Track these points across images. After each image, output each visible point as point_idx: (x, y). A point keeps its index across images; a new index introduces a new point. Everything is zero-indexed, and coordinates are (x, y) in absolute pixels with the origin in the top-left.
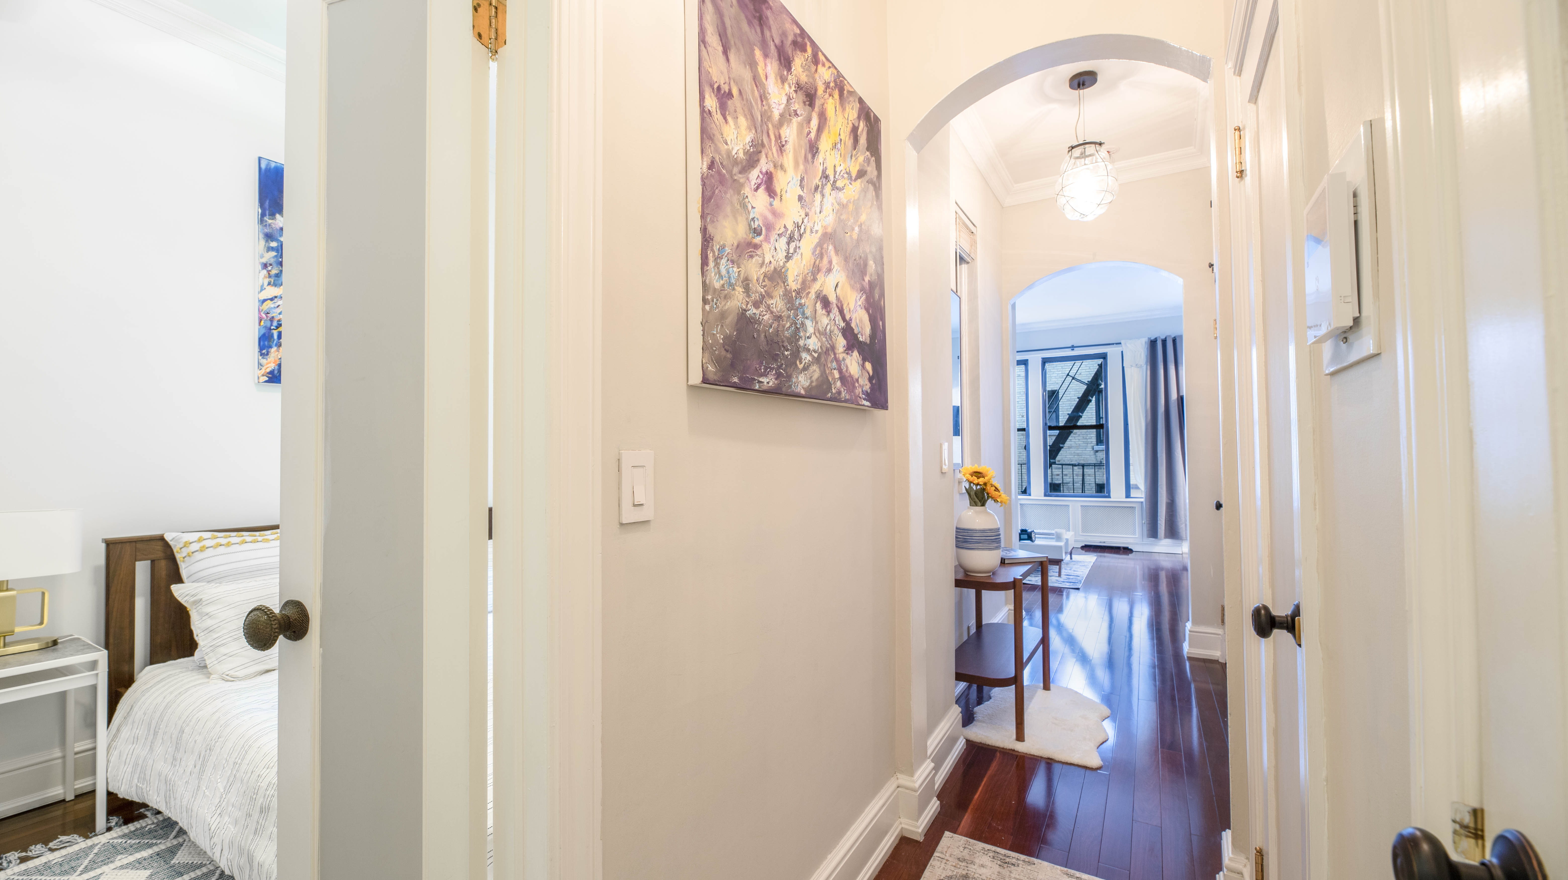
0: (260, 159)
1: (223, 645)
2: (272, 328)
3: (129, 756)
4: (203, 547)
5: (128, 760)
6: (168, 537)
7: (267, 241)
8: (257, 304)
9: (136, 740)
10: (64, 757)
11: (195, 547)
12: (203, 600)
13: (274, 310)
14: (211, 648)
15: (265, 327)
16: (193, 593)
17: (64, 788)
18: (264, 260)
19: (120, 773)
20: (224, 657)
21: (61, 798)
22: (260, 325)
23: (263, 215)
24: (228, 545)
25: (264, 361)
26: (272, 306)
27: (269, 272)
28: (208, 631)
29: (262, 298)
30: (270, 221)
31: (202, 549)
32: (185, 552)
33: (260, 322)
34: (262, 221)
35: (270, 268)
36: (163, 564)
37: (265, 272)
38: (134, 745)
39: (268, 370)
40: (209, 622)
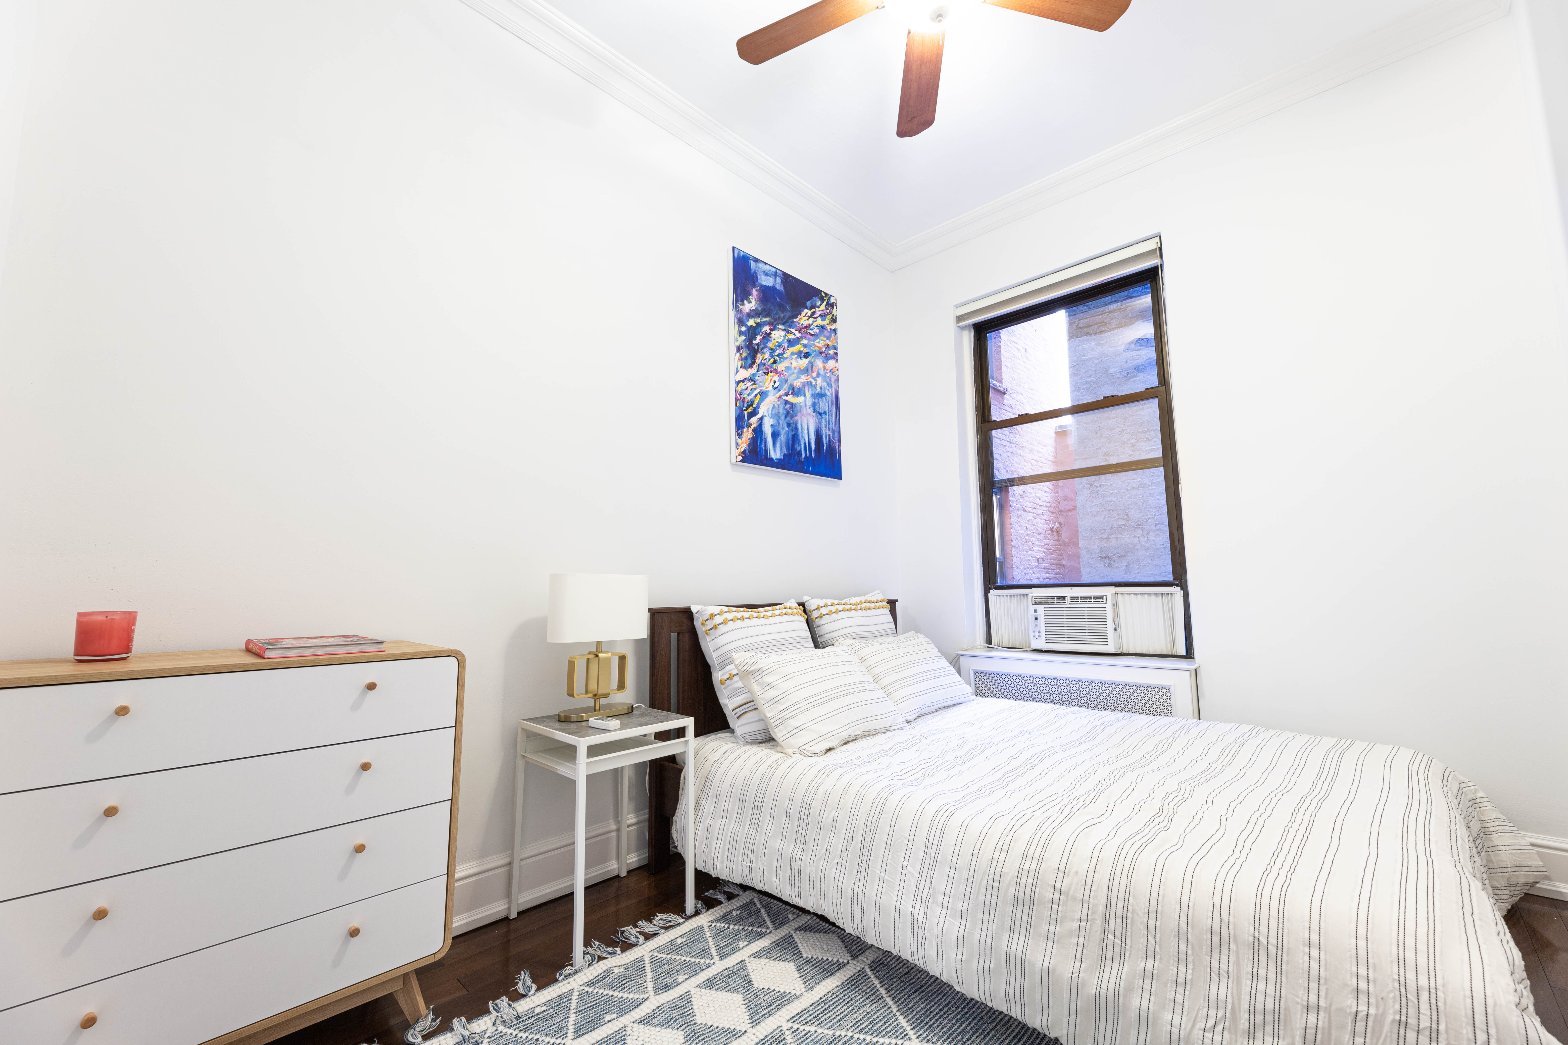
0: (734, 248)
1: (792, 717)
2: (744, 408)
3: (721, 831)
4: (726, 619)
5: (720, 836)
6: (694, 609)
7: (739, 326)
8: (733, 385)
9: (725, 814)
10: (618, 830)
11: (718, 620)
12: (764, 669)
13: (745, 392)
14: (780, 721)
15: (740, 408)
16: (752, 662)
17: (618, 863)
18: (738, 344)
19: (714, 849)
20: (796, 731)
21: (616, 873)
22: (736, 406)
23: (737, 301)
24: (742, 619)
25: (739, 441)
26: (744, 388)
27: (741, 354)
28: (772, 702)
29: (737, 380)
30: (741, 307)
31: (725, 622)
32: (710, 624)
33: (736, 403)
34: (735, 307)
35: (741, 351)
36: (686, 637)
37: (738, 354)
38: (724, 820)
39: (742, 450)
40: (772, 693)
